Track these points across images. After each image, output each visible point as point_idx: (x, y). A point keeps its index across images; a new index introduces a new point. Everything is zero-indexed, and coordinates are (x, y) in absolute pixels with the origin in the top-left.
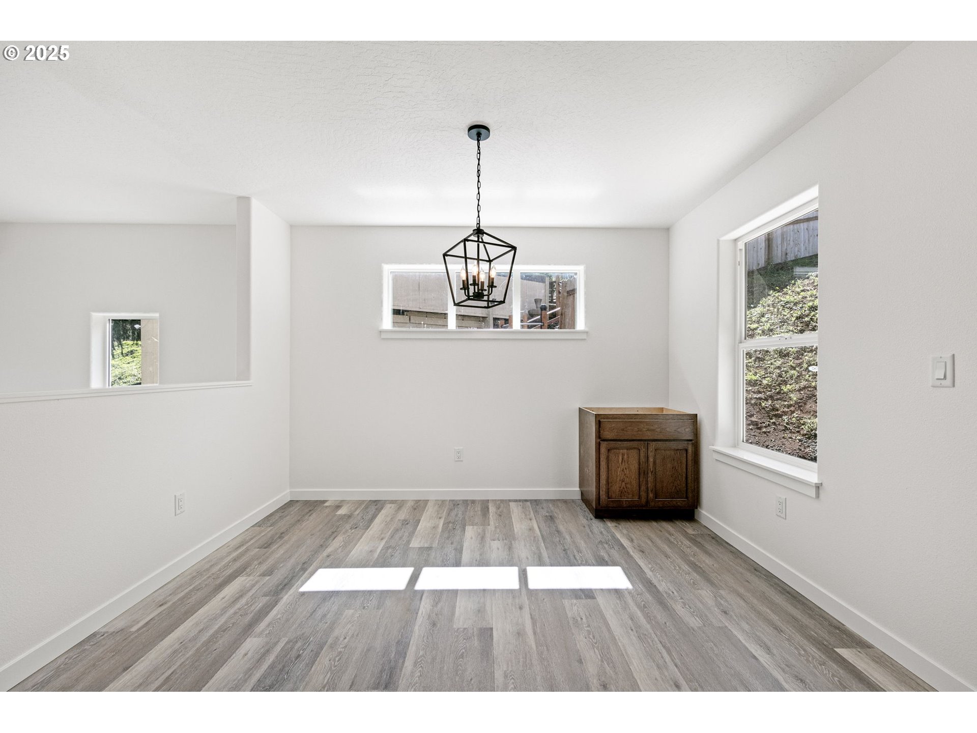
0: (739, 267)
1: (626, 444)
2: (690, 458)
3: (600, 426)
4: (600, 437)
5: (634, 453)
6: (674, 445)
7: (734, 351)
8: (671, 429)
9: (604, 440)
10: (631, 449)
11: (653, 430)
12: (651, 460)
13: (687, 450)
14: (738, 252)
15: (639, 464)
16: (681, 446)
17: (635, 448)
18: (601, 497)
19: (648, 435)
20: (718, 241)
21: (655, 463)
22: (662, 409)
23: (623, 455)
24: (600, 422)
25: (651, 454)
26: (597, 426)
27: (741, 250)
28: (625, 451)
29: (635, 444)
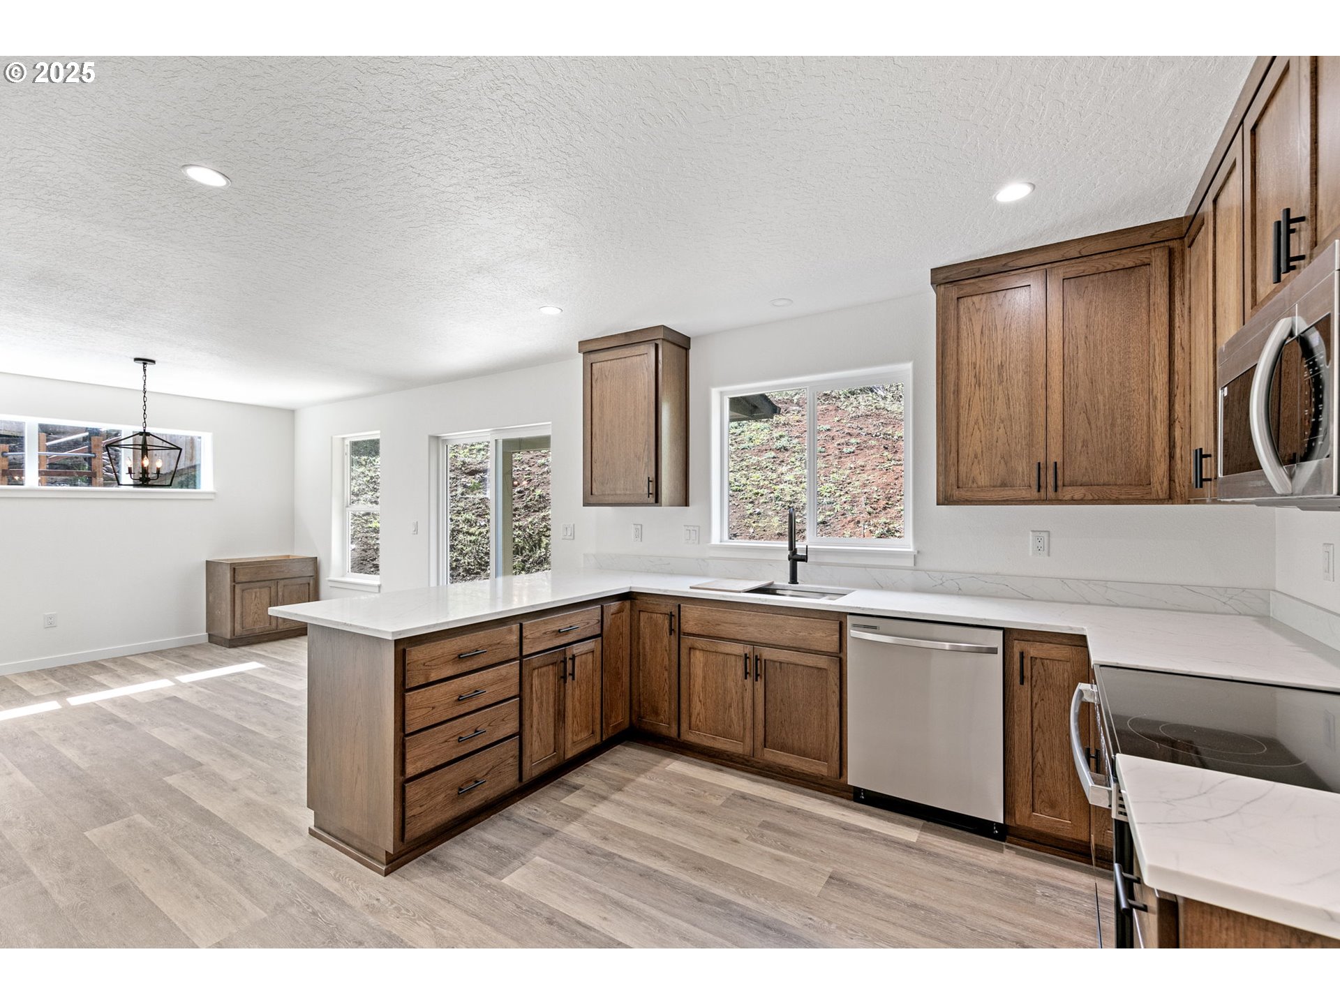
0: (346, 457)
1: (258, 584)
2: (311, 589)
3: (234, 572)
4: (234, 581)
5: (266, 590)
6: (299, 581)
7: (343, 513)
8: (296, 570)
9: (239, 583)
10: (264, 587)
11: (283, 572)
12: (280, 594)
13: (309, 584)
14: (345, 447)
15: (270, 598)
16: (304, 581)
17: (267, 587)
18: (236, 629)
19: (278, 576)
20: (332, 438)
21: (283, 596)
22: (289, 556)
23: (256, 593)
24: (234, 569)
25: (280, 590)
26: (232, 573)
27: (347, 445)
28: (258, 589)
29: (267, 583)
